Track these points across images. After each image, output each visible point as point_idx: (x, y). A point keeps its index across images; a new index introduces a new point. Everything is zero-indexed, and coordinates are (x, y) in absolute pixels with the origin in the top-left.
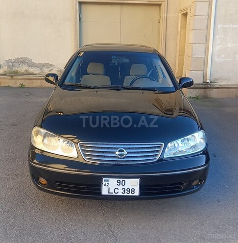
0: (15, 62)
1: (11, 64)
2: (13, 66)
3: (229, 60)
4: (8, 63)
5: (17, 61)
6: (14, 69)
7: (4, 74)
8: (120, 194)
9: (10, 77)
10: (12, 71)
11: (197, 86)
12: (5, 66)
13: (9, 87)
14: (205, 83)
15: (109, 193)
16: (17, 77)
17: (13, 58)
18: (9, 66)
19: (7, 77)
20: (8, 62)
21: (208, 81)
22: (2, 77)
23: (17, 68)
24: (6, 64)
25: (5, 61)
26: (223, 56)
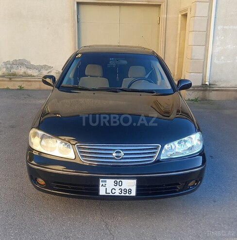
0: (13, 64)
1: (9, 66)
2: (12, 68)
3: (229, 61)
4: (6, 65)
5: (15, 63)
6: (12, 71)
7: (3, 76)
8: (117, 194)
9: (9, 79)
10: (11, 73)
11: (196, 88)
12: (4, 68)
13: (8, 89)
14: (204, 85)
15: (106, 193)
16: (15, 79)
17: (11, 60)
18: (7, 68)
19: (5, 79)
20: (6, 63)
21: (207, 83)
23: (15, 70)
24: (5, 66)
25: (3, 63)
26: (223, 58)
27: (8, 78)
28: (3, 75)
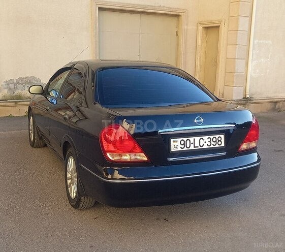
0: (18, 83)
1: (12, 86)
2: (16, 88)
3: (262, 74)
4: (8, 84)
5: (20, 82)
6: (16, 92)
7: (5, 100)
9: (14, 104)
10: (15, 94)
12: (4, 89)
13: (11, 117)
14: (245, 98)
16: (23, 103)
17: (16, 78)
18: (10, 89)
19: (8, 104)
20: (8, 83)
21: (248, 96)
22: (2, 104)
23: (20, 91)
24: (6, 86)
25: (4, 82)
26: (258, 71)
27: (13, 102)
28: (3, 99)
